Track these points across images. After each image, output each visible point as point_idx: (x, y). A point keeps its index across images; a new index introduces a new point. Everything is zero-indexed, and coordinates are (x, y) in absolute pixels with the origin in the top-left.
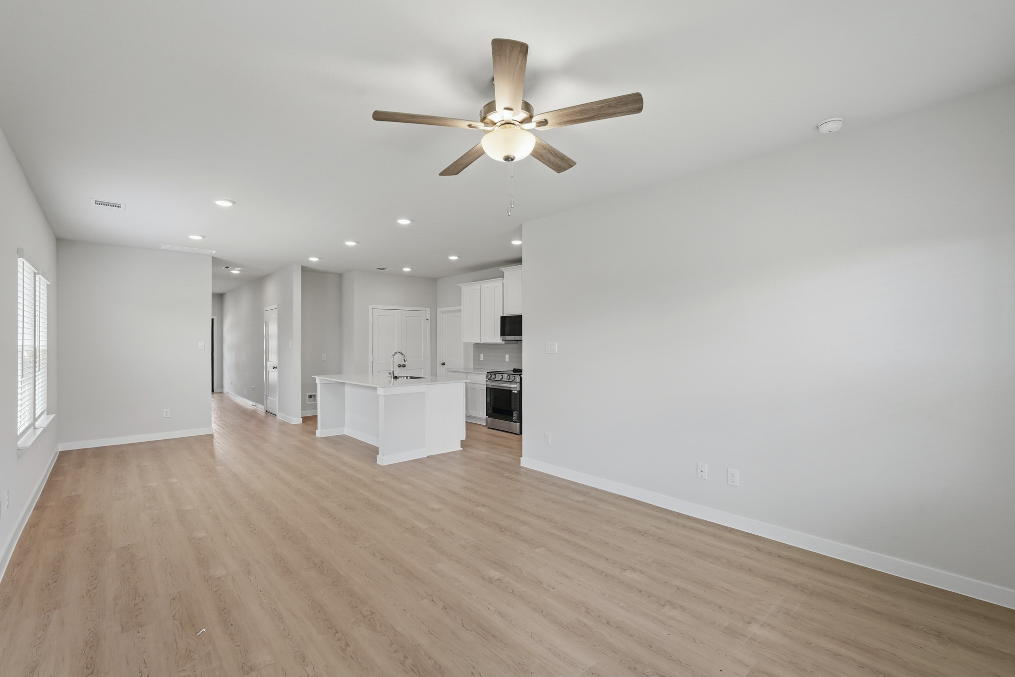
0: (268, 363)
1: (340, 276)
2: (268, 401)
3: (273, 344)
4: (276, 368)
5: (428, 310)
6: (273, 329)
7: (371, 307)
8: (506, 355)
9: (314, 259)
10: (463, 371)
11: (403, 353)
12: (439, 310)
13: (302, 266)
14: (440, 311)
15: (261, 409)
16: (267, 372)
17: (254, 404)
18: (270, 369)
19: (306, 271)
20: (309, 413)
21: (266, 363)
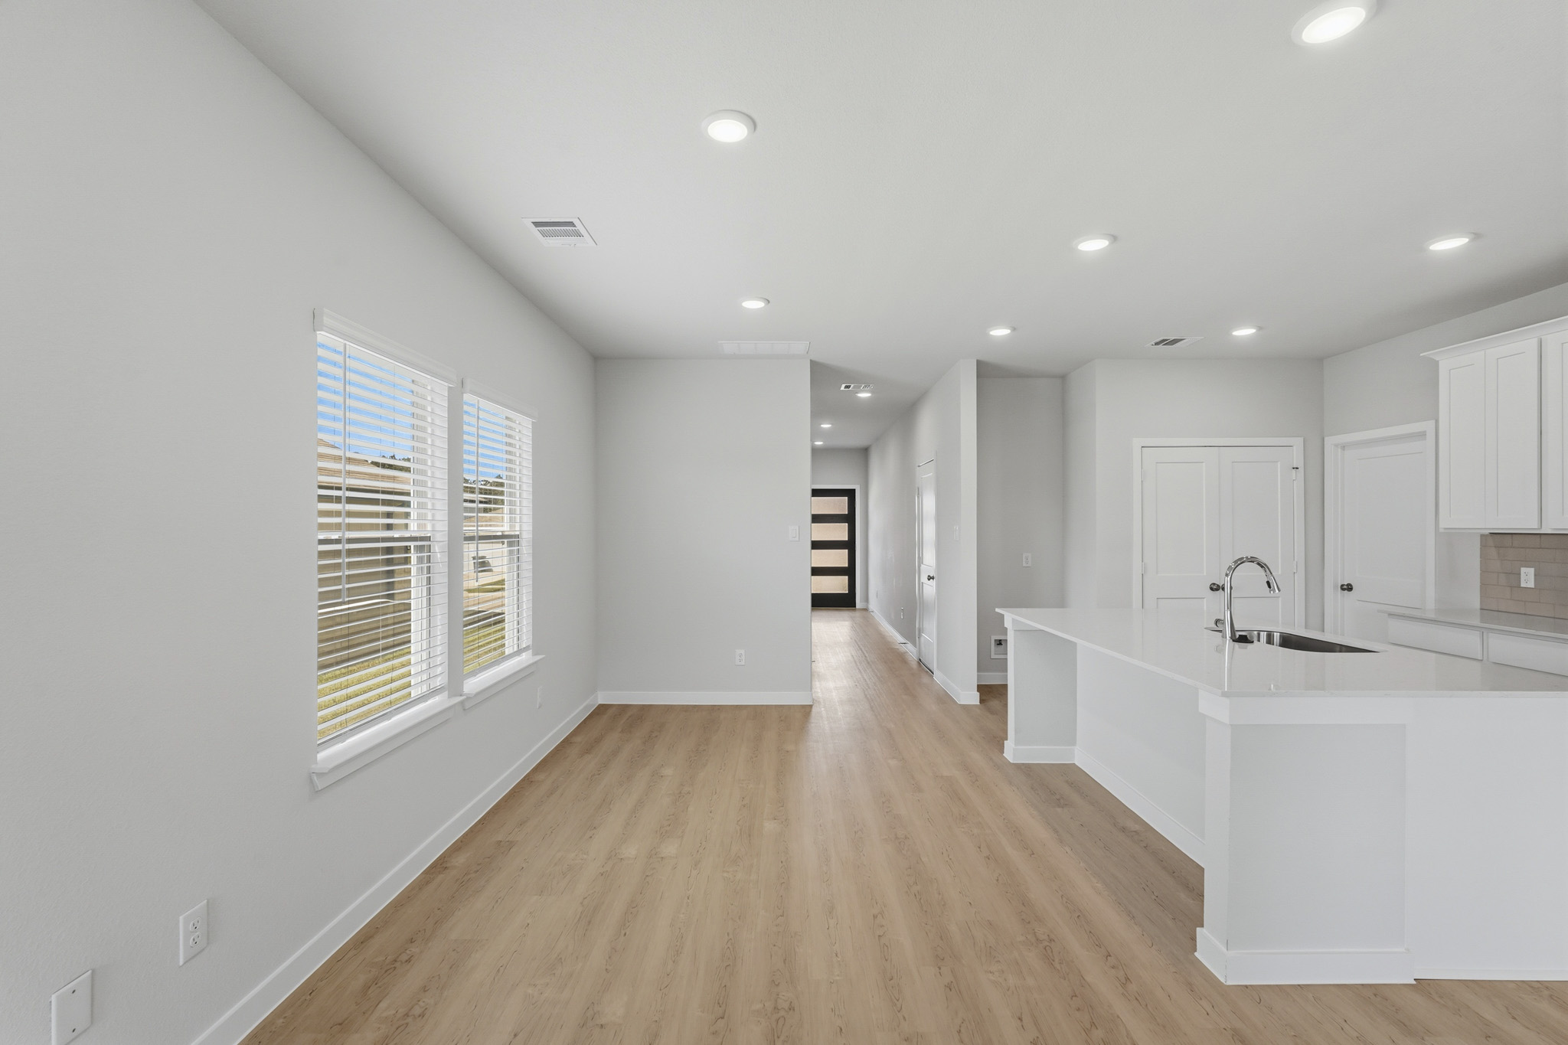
0: (922, 566)
1: (1063, 378)
2: (922, 639)
3: (929, 531)
4: (933, 578)
5: (1297, 443)
6: (928, 503)
7: (1137, 443)
8: (1523, 570)
9: (1000, 332)
10: (1432, 616)
11: (1264, 559)
12: (1330, 441)
13: (978, 362)
14: (1336, 446)
15: (910, 650)
16: (921, 585)
17: (903, 641)
18: (924, 579)
19: (987, 372)
20: (992, 679)
21: (919, 566)
